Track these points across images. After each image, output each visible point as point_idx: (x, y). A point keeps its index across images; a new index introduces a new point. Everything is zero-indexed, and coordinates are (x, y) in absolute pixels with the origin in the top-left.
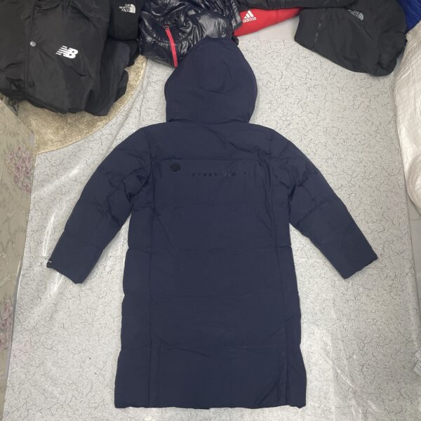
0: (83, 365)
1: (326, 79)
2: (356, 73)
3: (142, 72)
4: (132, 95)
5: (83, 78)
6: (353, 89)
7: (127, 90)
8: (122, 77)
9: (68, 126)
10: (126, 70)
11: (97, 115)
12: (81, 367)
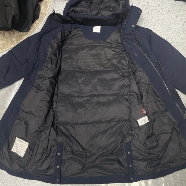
0: (16, 181)
1: (159, 6)
2: (177, 2)
3: (49, 5)
4: (43, 19)
5: (8, 8)
6: (175, 12)
7: (40, 16)
8: (36, 8)
9: (5, 39)
10: (39, 4)
11: (22, 32)
12: (15, 183)
